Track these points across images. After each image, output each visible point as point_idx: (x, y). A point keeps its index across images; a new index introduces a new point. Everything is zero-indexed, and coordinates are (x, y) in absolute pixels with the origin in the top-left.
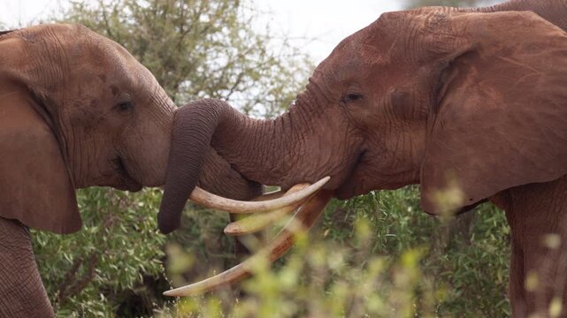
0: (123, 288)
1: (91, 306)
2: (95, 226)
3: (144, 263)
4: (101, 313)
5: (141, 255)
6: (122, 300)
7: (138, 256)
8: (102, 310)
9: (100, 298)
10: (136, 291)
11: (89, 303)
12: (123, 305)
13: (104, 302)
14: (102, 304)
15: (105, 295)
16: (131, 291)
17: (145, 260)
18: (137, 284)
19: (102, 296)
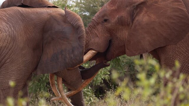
0: (96, 85)
1: (86, 91)
2: (87, 64)
3: (104, 76)
4: (89, 93)
5: (102, 73)
6: (96, 88)
7: (101, 74)
8: (90, 92)
9: (89, 88)
10: (101, 86)
11: (85, 90)
12: (97, 90)
13: (90, 89)
14: (90, 90)
15: (91, 87)
16: (99, 86)
17: (103, 75)
18: (101, 83)
19: (90, 87)
